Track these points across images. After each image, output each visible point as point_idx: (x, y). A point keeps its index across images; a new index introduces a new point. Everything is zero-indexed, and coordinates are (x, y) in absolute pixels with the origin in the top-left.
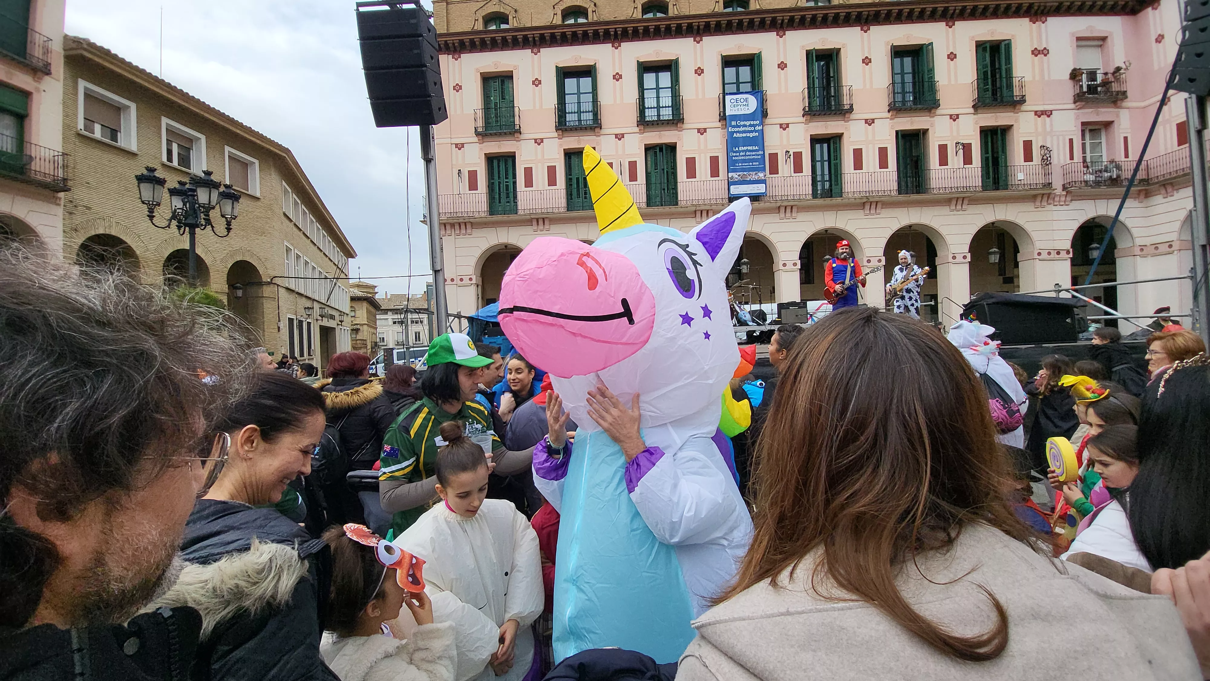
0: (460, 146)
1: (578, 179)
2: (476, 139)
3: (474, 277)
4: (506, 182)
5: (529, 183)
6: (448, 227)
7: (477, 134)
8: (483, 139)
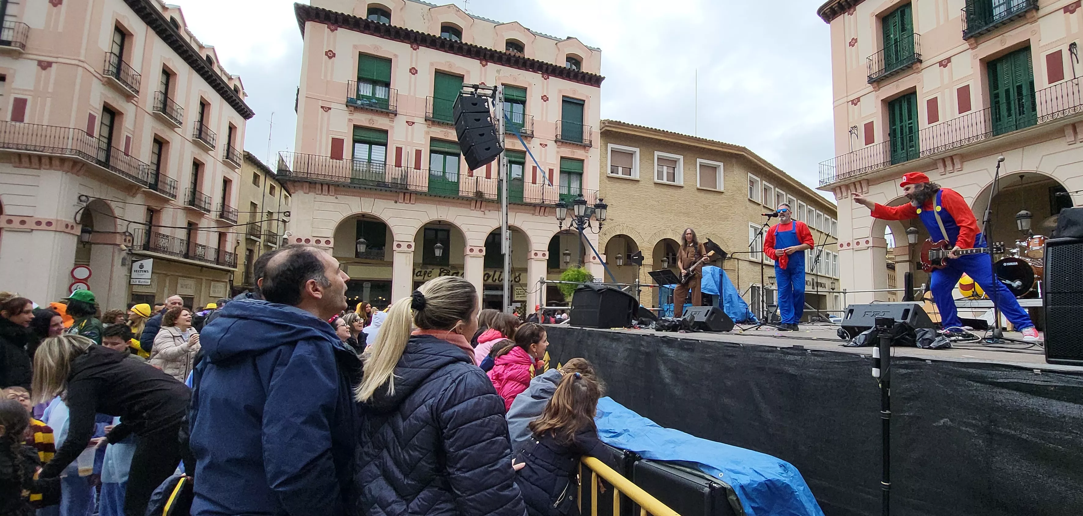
0: (855, 102)
1: (1007, 91)
2: (870, 88)
3: (870, 240)
4: (909, 124)
5: (933, 117)
6: (843, 189)
7: (871, 81)
8: (878, 86)
